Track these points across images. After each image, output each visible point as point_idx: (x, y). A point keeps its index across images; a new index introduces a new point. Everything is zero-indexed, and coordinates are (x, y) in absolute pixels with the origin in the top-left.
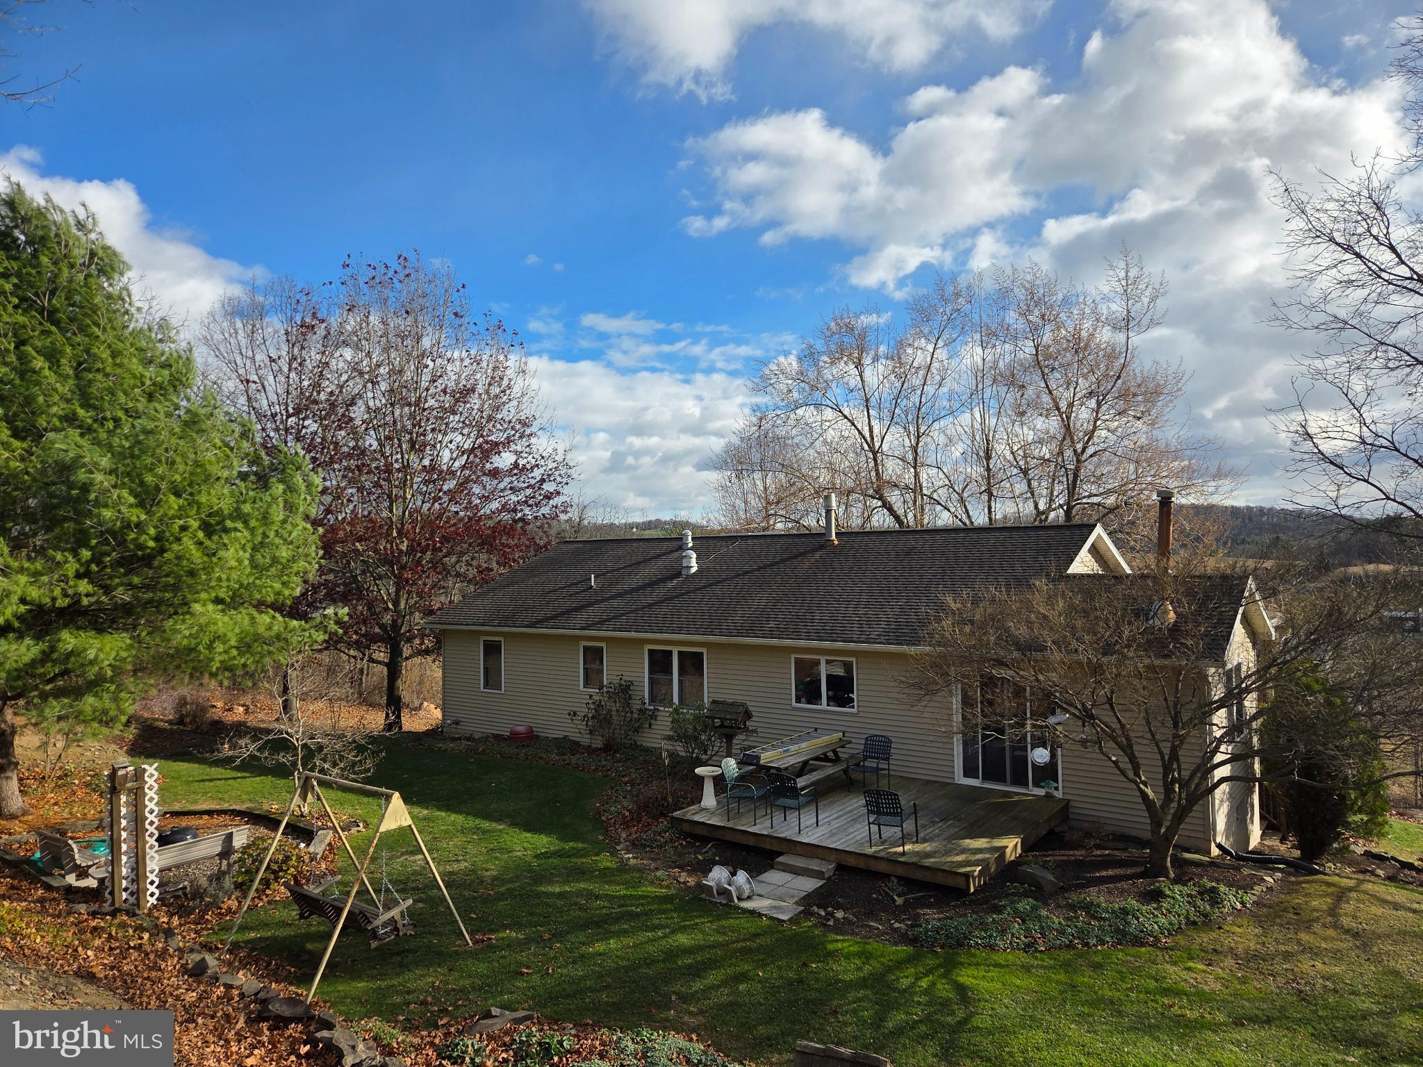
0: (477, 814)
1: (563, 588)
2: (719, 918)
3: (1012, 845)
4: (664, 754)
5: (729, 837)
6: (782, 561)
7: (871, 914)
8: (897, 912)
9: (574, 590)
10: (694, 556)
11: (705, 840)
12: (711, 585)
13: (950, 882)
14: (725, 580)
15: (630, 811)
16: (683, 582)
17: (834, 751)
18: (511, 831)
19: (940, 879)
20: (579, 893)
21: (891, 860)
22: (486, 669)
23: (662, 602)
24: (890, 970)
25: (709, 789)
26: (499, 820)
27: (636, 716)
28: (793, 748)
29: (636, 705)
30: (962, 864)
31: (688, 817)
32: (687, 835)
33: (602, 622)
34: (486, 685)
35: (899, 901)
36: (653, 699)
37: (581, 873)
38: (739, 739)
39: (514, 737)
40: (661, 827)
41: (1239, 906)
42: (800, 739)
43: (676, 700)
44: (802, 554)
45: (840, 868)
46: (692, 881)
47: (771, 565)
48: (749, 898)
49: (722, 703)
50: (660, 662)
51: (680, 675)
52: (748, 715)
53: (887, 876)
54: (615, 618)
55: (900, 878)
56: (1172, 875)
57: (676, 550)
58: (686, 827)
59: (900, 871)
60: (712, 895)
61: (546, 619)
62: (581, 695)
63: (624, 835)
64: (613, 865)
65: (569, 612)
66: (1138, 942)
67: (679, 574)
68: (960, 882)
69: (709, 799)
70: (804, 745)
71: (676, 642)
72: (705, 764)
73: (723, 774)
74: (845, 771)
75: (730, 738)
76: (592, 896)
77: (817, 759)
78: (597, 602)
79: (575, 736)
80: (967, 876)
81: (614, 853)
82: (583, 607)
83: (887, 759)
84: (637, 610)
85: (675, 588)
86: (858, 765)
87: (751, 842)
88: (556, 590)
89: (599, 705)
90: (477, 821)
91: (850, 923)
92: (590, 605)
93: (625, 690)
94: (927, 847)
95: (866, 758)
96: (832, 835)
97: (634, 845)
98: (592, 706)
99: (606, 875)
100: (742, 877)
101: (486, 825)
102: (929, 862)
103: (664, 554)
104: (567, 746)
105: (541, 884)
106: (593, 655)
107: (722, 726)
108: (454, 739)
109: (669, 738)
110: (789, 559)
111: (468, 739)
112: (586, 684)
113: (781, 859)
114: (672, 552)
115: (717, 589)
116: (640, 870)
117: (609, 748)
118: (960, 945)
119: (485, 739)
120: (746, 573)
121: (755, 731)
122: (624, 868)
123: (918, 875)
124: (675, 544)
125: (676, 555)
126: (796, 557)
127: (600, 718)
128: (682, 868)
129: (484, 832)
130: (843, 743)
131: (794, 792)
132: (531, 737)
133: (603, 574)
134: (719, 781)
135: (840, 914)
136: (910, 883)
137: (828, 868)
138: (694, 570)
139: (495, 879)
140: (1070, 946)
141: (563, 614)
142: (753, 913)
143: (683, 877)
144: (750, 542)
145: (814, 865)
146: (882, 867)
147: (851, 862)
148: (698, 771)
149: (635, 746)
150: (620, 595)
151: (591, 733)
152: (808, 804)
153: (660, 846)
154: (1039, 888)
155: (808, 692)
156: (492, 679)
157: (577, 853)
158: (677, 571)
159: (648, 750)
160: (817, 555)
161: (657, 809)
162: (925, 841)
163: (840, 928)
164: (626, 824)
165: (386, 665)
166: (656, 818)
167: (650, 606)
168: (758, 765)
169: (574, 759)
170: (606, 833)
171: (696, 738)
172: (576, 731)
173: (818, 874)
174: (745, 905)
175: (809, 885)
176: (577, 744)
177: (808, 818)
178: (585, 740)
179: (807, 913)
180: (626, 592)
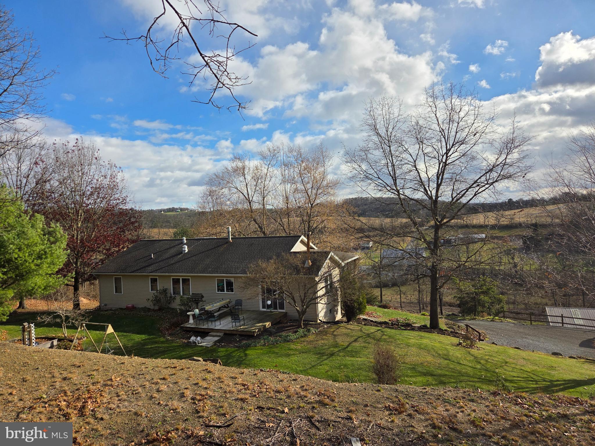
0: (121, 332)
1: (142, 259)
2: (193, 348)
3: (268, 324)
4: (178, 310)
5: (196, 330)
6: (215, 248)
7: (231, 343)
8: (236, 342)
9: (145, 259)
10: (186, 247)
11: (190, 331)
12: (192, 257)
13: (250, 334)
14: (196, 255)
15: (168, 326)
16: (183, 256)
17: (227, 305)
18: (133, 335)
19: (248, 334)
20: (156, 347)
21: (237, 331)
22: (116, 287)
23: (176, 263)
24: (231, 353)
25: (191, 318)
26: (129, 332)
27: (169, 299)
28: (215, 305)
29: (169, 295)
30: (253, 330)
31: (185, 326)
32: (185, 331)
33: (157, 270)
34: (116, 292)
35: (238, 340)
36: (174, 293)
37: (156, 343)
38: (200, 304)
39: (127, 308)
40: (178, 329)
41: (314, 332)
42: (218, 302)
43: (181, 294)
44: (221, 245)
45: (225, 334)
46: (186, 341)
47: (211, 249)
48: (201, 343)
49: (195, 294)
50: (176, 282)
51: (182, 285)
52: (203, 297)
53: (236, 335)
54: (161, 269)
55: (239, 335)
56: (303, 327)
57: (181, 244)
58: (185, 329)
59: (239, 333)
60: (191, 344)
61: (138, 270)
62: (151, 294)
63: (167, 333)
64: (165, 340)
65: (145, 267)
66: (288, 341)
67: (182, 253)
68: (253, 333)
69: (191, 321)
70: (218, 304)
71: (181, 275)
72: (190, 311)
73: (195, 314)
74: (230, 309)
75: (197, 304)
76: (159, 347)
77: (222, 307)
78: (154, 263)
79: (148, 306)
80: (254, 332)
81: (164, 337)
82: (150, 265)
83: (241, 306)
84: (168, 266)
85: (180, 258)
86: (234, 308)
87: (203, 330)
88: (139, 259)
89: (156, 297)
90: (122, 333)
91: (225, 345)
92: (152, 264)
93: (165, 291)
94: (247, 327)
95: (236, 306)
96: (224, 326)
97: (170, 335)
98: (154, 297)
99: (162, 342)
100: (199, 338)
101: (125, 334)
102: (245, 330)
103: (176, 245)
104: (147, 310)
105: (145, 346)
106: (154, 281)
107: (195, 300)
108: (106, 311)
109: (179, 305)
110: (217, 247)
111: (111, 310)
112: (152, 290)
113: (210, 334)
114: (179, 245)
115: (194, 258)
116: (172, 340)
117: (160, 309)
118: (249, 346)
119: (117, 310)
120: (203, 252)
121: (205, 301)
122: (167, 340)
123: (243, 333)
124: (180, 242)
125: (180, 245)
126: (219, 246)
127: (157, 300)
128: (183, 339)
129: (125, 336)
130: (230, 302)
131: (214, 316)
132: (133, 308)
133: (156, 253)
134: (194, 316)
135: (223, 344)
136: (241, 335)
137: (221, 334)
138: (186, 252)
139: (131, 346)
140: (273, 344)
141: (143, 268)
142: (201, 346)
143: (184, 340)
144: (205, 241)
145: (218, 334)
146: (235, 333)
147: (228, 332)
148: (188, 313)
149: (169, 308)
150: (162, 261)
151: (154, 305)
152: (217, 320)
153: (177, 334)
154: (271, 333)
155: (221, 289)
156: (118, 289)
157: (154, 338)
158: (181, 252)
159: (173, 309)
160: (225, 246)
161: (176, 325)
162: (247, 325)
163: (222, 347)
164: (167, 330)
165: (73, 286)
166: (176, 327)
167: (172, 264)
168: (205, 310)
169: (149, 314)
170: (162, 332)
171: (188, 304)
172: (149, 305)
173: (219, 336)
174: (199, 345)
175: (216, 339)
176: (149, 309)
177: (218, 323)
178: (152, 307)
179: (215, 345)
180: (164, 260)
